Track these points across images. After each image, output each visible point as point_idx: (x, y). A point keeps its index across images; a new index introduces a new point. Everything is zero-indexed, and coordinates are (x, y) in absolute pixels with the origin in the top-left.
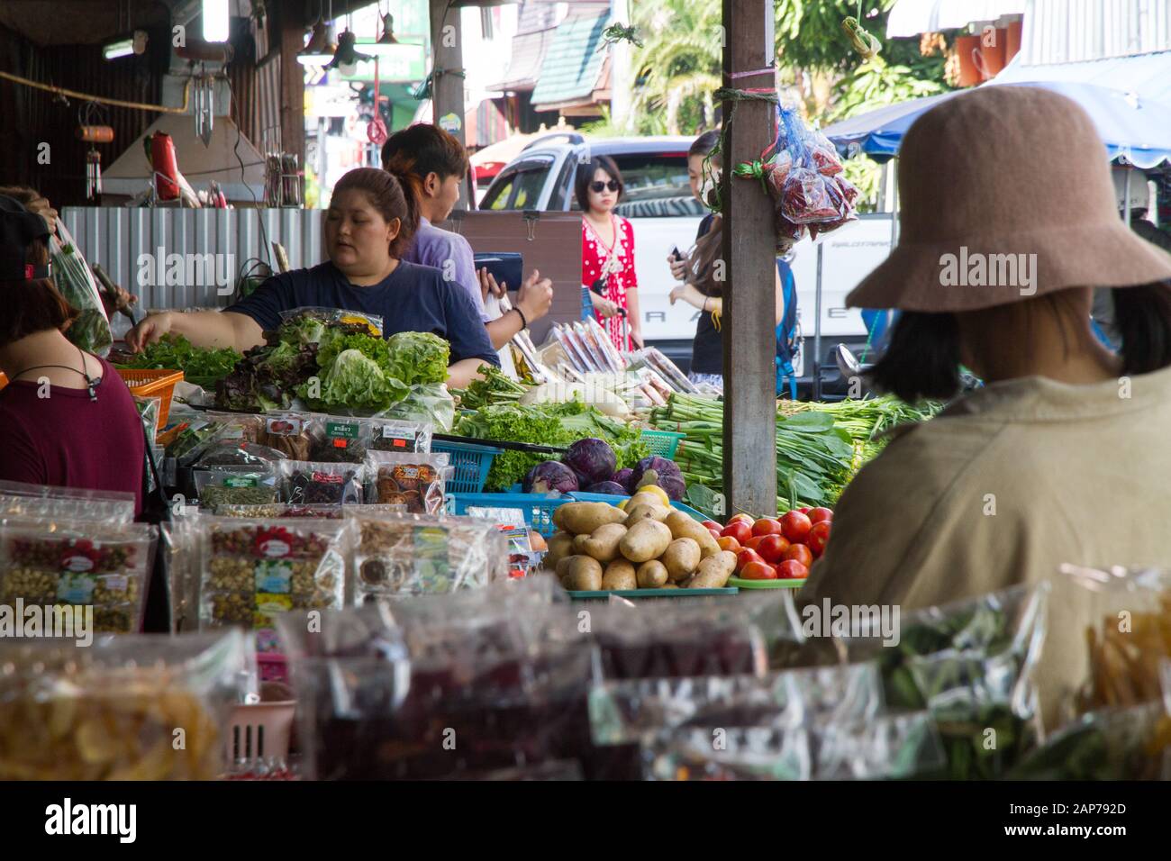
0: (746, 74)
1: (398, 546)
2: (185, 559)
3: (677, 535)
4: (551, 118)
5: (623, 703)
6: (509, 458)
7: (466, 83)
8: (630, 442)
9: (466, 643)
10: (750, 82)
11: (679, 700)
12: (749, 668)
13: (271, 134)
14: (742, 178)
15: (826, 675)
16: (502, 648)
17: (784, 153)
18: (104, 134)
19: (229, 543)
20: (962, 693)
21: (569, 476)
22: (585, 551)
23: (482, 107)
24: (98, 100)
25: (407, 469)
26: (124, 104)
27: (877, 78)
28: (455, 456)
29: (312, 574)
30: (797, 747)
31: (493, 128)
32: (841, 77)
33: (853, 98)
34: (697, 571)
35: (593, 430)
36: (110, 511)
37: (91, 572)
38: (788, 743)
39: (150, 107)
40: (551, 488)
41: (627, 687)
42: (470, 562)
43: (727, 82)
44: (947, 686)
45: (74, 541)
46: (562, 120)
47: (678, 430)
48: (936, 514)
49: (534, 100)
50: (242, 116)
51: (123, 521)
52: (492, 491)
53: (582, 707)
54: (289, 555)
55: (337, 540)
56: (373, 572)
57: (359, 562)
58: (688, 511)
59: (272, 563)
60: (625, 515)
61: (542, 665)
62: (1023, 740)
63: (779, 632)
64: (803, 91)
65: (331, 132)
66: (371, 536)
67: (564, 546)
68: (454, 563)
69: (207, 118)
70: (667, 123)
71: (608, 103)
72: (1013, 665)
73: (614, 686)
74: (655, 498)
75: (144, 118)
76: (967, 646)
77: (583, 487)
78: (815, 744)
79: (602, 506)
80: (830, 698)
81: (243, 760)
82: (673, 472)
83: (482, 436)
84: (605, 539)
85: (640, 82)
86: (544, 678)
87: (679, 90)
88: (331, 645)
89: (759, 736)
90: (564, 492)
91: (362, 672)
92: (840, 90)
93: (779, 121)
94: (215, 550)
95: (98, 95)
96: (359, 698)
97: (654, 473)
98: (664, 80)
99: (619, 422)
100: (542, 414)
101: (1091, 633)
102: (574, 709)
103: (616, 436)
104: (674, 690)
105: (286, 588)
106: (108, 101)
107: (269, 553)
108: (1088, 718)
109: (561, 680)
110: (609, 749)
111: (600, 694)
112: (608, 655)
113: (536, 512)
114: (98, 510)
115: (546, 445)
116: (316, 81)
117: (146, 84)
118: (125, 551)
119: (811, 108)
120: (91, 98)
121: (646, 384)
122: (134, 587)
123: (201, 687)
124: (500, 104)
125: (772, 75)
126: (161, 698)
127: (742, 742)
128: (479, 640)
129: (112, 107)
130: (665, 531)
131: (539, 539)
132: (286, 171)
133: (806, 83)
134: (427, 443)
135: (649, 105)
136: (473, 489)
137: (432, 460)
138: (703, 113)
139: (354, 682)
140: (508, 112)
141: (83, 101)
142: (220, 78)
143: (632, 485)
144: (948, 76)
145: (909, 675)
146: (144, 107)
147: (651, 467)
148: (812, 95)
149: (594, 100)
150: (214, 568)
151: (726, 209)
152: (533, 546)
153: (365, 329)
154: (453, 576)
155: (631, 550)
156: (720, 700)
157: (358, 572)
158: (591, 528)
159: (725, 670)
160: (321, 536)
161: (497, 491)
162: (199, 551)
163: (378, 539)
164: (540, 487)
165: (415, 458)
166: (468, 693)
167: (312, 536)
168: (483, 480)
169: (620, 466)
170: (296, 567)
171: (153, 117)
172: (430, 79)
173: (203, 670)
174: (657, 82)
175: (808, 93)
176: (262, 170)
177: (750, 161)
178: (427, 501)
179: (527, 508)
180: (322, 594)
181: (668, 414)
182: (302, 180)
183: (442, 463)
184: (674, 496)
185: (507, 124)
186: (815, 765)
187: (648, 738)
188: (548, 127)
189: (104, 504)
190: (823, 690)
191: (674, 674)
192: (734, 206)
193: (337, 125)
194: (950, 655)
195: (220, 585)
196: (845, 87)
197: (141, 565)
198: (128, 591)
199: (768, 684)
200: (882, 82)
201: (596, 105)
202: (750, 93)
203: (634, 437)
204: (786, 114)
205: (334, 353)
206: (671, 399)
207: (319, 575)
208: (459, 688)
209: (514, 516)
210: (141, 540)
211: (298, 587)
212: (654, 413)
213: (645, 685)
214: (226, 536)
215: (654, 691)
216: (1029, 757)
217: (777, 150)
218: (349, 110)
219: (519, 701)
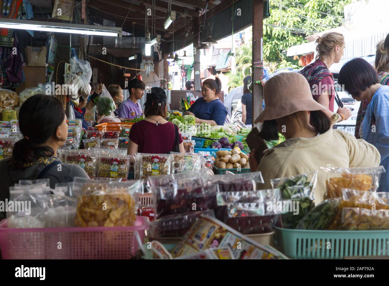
0: (257, 63)
1: (182, 160)
2: (137, 162)
3: (241, 157)
4: (219, 72)
5: (224, 197)
6: (208, 141)
7: (200, 65)
8: (233, 138)
9: (190, 183)
10: (258, 64)
11: (236, 196)
12: (252, 189)
13: (162, 74)
14: (256, 84)
15: (269, 191)
16: (198, 184)
17: (265, 79)
18: (128, 75)
19: (146, 159)
20: (299, 195)
21: (220, 145)
22: (222, 160)
23: (205, 70)
24: (127, 68)
25: (186, 143)
26: (132, 69)
27: (285, 64)
28: (196, 141)
29: (164, 166)
30: (262, 207)
31: (207, 74)
32: (278, 64)
33: (280, 68)
34: (246, 165)
35: (225, 135)
36: (122, 152)
37: (118, 165)
38: (260, 206)
39: (138, 70)
40: (216, 147)
41: (225, 193)
42: (197, 163)
43: (253, 64)
44: (295, 193)
45: (114, 158)
46: (221, 73)
47: (243, 135)
48: (281, 170)
49: (215, 69)
50: (156, 71)
51: (125, 154)
52: (204, 148)
53: (215, 197)
54: (159, 162)
55: (169, 159)
56: (177, 165)
57: (173, 163)
58: (244, 152)
59: (155, 163)
60: (231, 153)
61: (206, 188)
62: (312, 205)
63: (258, 181)
64: (270, 67)
65: (175, 75)
66: (176, 158)
67: (218, 159)
68: (193, 163)
69: (148, 72)
70: (242, 73)
71: (230, 69)
72: (310, 189)
73: (222, 193)
74: (237, 150)
75: (137, 72)
76: (300, 184)
77: (223, 147)
78: (266, 206)
79: (227, 151)
80: (269, 196)
81: (148, 205)
82: (241, 144)
83: (202, 136)
84: (227, 158)
85: (237, 65)
86: (206, 191)
87: (245, 66)
88: (161, 183)
89: (253, 205)
90: (219, 148)
91: (167, 189)
92: (277, 67)
93: (264, 72)
94: (143, 161)
95: (127, 67)
96: (166, 195)
97: (237, 144)
98: (242, 64)
99: (230, 134)
100: (214, 132)
101: (327, 181)
102: (213, 198)
103: (230, 137)
104: (235, 194)
105: (158, 169)
106: (129, 68)
107: (155, 161)
108: (326, 200)
109: (211, 192)
110: (221, 207)
111: (219, 195)
112: (221, 186)
113: (213, 152)
114: (120, 152)
115: (215, 138)
116: (172, 65)
117: (137, 65)
118: (125, 161)
119: (272, 70)
120: (126, 68)
121: (237, 126)
122: (126, 168)
123: (131, 193)
124: (209, 69)
125: (262, 63)
126: (123, 195)
127: (250, 206)
128: (193, 182)
129: (130, 70)
130: (239, 156)
131: (213, 158)
132: (164, 82)
133: (271, 65)
134: (190, 138)
135: (239, 69)
136: (200, 147)
137: (192, 141)
138: (250, 71)
139: (165, 192)
140: (211, 71)
141: (124, 68)
142: (151, 64)
143: (233, 147)
144: (299, 64)
145: (287, 191)
146: (137, 70)
147: (237, 143)
148: (272, 68)
149: (228, 69)
150: (143, 164)
151: (253, 90)
152: (212, 159)
153: (178, 114)
154: (193, 166)
155: (232, 160)
156: (245, 196)
157: (173, 165)
158: (224, 156)
159: (247, 190)
160: (166, 158)
161: (205, 148)
162: (140, 161)
163: (177, 159)
164: (214, 147)
165: (188, 141)
166: (190, 194)
167: (164, 158)
168: (202, 146)
169: (230, 143)
170: (160, 164)
171: (138, 71)
172: (193, 64)
173: (132, 189)
174: (241, 65)
175: (271, 67)
176: (159, 82)
177: (258, 80)
178: (190, 150)
179: (211, 152)
180: (166, 170)
181: (240, 132)
182: (168, 84)
183: (194, 143)
184: (241, 149)
185: (210, 73)
186: (266, 211)
187: (229, 205)
188: (219, 74)
189: (121, 151)
190: (268, 194)
191: (235, 190)
192: (254, 89)
193: (176, 73)
194: (296, 186)
195: (144, 168)
196: (278, 66)
197: (128, 164)
198: (125, 169)
199: (256, 193)
200: (286, 65)
201: (228, 70)
202: (258, 66)
203: (233, 137)
204: (265, 71)
205: (172, 119)
206: (241, 129)
207: (165, 166)
208: (188, 193)
209: (208, 153)
210: (128, 158)
211: (161, 168)
212: (238, 132)
213: (229, 193)
214: (146, 158)
215: (231, 194)
216: (313, 209)
217: (263, 78)
218: (179, 71)
219: (201, 196)
